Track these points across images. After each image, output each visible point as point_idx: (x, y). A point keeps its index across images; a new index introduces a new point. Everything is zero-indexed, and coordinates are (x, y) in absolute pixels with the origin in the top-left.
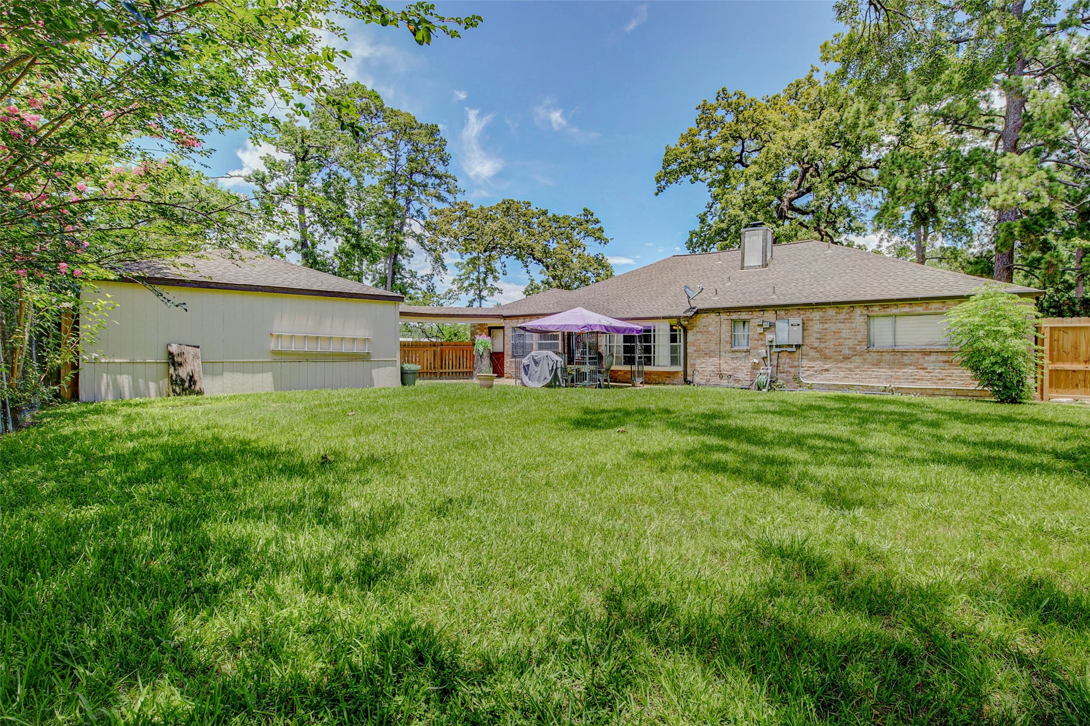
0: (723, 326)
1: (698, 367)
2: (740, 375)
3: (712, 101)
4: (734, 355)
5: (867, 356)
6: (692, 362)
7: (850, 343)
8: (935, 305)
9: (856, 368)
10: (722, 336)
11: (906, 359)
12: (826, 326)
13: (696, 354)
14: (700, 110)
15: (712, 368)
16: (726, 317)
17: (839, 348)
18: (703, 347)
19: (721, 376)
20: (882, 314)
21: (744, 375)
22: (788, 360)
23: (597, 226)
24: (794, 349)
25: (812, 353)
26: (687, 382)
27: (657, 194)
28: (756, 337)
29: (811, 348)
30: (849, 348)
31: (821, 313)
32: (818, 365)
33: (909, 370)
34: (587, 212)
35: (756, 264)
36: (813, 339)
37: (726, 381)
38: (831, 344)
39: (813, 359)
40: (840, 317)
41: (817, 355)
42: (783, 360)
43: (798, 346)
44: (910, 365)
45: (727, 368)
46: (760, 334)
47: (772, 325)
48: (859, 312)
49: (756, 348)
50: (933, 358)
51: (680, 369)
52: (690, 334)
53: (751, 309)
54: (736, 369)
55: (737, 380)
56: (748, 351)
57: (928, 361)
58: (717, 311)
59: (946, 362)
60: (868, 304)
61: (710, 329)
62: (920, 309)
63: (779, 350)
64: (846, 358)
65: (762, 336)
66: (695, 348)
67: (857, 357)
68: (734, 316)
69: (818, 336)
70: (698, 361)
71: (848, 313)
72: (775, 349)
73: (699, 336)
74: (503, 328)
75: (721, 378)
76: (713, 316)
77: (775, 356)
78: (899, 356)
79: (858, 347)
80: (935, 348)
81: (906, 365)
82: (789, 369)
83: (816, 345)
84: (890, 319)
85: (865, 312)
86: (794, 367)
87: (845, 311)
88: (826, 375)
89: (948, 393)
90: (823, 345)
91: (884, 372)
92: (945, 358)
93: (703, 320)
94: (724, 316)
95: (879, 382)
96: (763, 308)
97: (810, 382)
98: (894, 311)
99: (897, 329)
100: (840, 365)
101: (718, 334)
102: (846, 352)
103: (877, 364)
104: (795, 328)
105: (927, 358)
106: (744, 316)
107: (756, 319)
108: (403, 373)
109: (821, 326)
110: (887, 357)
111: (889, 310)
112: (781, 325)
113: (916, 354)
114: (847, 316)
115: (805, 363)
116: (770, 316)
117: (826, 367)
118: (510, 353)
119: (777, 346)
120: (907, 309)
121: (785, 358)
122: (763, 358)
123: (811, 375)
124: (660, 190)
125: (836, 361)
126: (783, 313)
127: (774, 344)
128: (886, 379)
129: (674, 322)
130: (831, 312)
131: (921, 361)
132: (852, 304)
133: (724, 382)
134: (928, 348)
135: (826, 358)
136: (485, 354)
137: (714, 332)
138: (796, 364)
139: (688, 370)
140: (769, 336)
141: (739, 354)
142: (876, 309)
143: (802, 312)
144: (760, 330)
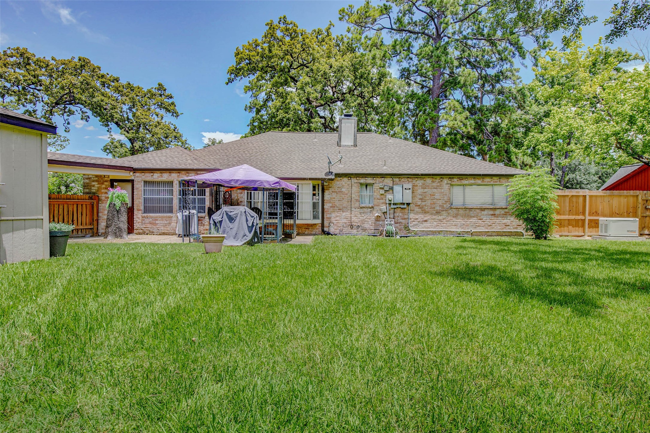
0: (353, 188)
1: (333, 220)
2: (366, 226)
3: (276, 23)
4: (362, 210)
5: (450, 211)
6: (328, 216)
7: (440, 202)
8: (487, 179)
9: (443, 219)
10: (353, 196)
11: (472, 213)
12: (426, 190)
13: (331, 209)
14: (268, 27)
15: (345, 221)
16: (356, 181)
17: (433, 206)
18: (337, 203)
19: (352, 227)
20: (459, 183)
21: (369, 225)
22: (400, 214)
23: (170, 101)
24: (405, 206)
25: (417, 209)
26: (324, 232)
27: (227, 84)
28: (379, 197)
29: (416, 206)
30: (440, 206)
31: (422, 181)
32: (421, 217)
33: (473, 220)
34: (161, 87)
35: (350, 144)
36: (417, 200)
37: (355, 231)
38: (429, 202)
39: (417, 213)
40: (435, 184)
41: (420, 210)
42: (397, 214)
43: (408, 204)
44: (474, 217)
45: (357, 220)
46: (382, 194)
47: (392, 189)
48: (446, 182)
49: (378, 206)
50: (486, 212)
51: (319, 221)
52: (326, 193)
53: (374, 175)
54: (363, 222)
55: (364, 230)
56: (372, 207)
57: (483, 215)
58: (348, 176)
59: (492, 215)
60: (451, 176)
61: (343, 190)
62: (479, 182)
63: (395, 206)
64: (438, 213)
65: (382, 196)
66: (331, 205)
67: (444, 212)
68: (362, 181)
69: (420, 197)
70: (333, 215)
71: (439, 182)
72: (392, 206)
73: (334, 195)
74: (132, 181)
75: (352, 228)
76: (345, 179)
77: (392, 211)
78: (468, 211)
79: (445, 205)
80: (488, 206)
81: (471, 217)
82: (401, 221)
83: (419, 203)
84: (462, 187)
85: (449, 182)
86: (405, 219)
87: (437, 181)
88: (425, 224)
89: (493, 234)
90: (424, 203)
91: (460, 221)
92: (491, 212)
93: (338, 183)
94: (354, 180)
95: (457, 228)
96: (383, 176)
97: (416, 230)
98: (465, 182)
99: (466, 194)
100: (434, 217)
101: (349, 194)
102: (438, 208)
103: (456, 216)
104: (408, 191)
105: (483, 212)
106: (369, 180)
107: (378, 183)
108: (53, 236)
109: (422, 190)
110: (461, 212)
111: (463, 181)
112: (397, 189)
113: (477, 210)
114: (439, 184)
115: (412, 216)
116: (388, 181)
117: (426, 219)
118: (142, 208)
119: (393, 204)
120: (472, 181)
121: (399, 213)
122: (384, 213)
123: (416, 225)
124: (230, 81)
125: (432, 214)
126: (397, 180)
127: (392, 202)
128: (460, 226)
129: (316, 182)
130: (429, 181)
131: (480, 215)
132: (442, 176)
133: (354, 231)
134: (484, 206)
135: (425, 212)
136: (123, 209)
137: (346, 192)
138: (406, 217)
139: (325, 222)
140: (389, 196)
141: (365, 210)
142: (455, 180)
143: (410, 180)
144: (382, 192)
